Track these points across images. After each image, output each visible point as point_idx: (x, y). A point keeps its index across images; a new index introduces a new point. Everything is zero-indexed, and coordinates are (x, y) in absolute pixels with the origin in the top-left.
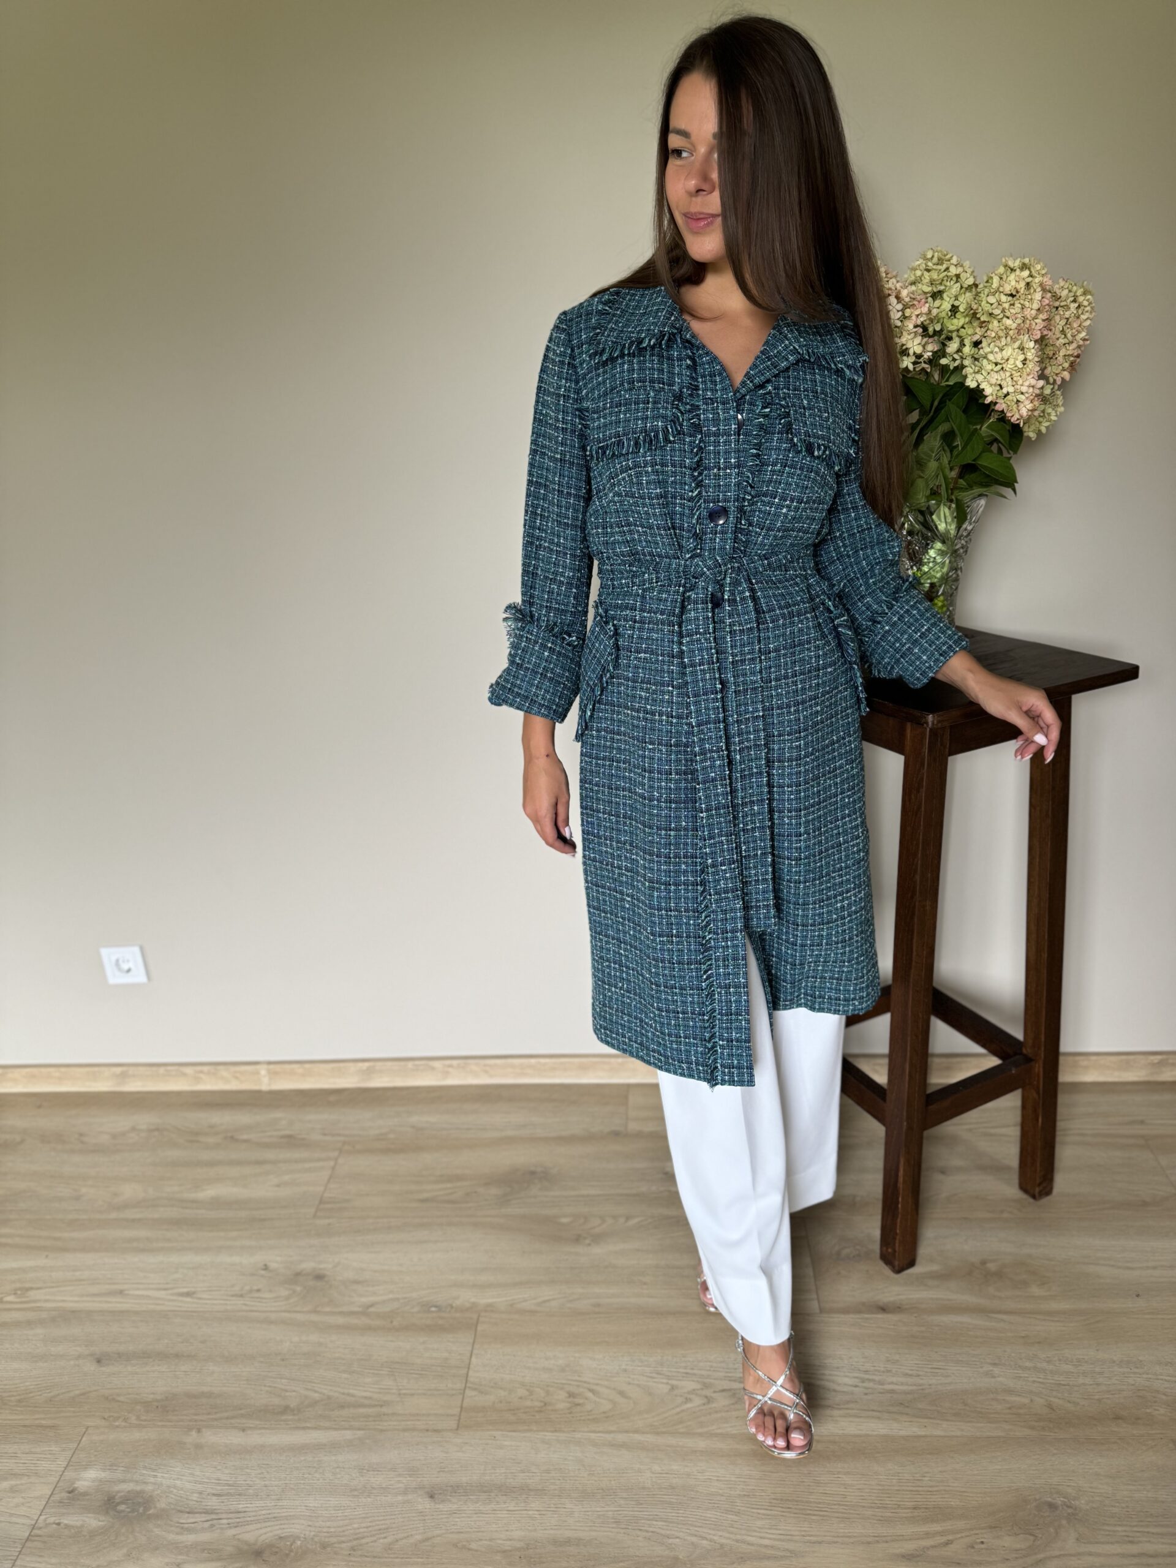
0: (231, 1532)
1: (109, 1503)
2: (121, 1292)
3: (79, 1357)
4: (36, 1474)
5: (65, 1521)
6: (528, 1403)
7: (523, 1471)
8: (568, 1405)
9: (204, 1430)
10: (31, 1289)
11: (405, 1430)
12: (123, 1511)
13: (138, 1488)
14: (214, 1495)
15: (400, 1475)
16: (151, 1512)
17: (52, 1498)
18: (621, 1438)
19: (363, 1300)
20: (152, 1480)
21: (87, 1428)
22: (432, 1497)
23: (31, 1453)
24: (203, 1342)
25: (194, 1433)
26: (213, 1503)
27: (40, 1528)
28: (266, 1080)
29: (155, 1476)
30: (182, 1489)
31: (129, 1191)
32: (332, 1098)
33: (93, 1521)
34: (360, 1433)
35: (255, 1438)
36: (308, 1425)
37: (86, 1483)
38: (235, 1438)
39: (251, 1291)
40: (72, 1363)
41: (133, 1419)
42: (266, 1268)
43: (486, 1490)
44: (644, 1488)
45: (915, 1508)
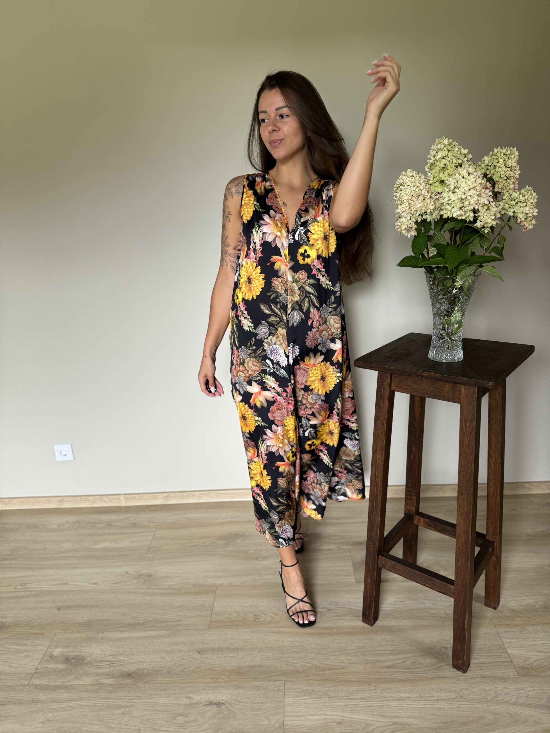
0: (118, 668)
1: (67, 660)
2: (66, 584)
3: (50, 608)
4: (36, 651)
5: (49, 666)
6: (238, 619)
7: (236, 643)
8: (254, 619)
9: (105, 632)
10: (28, 583)
11: (187, 630)
12: (72, 662)
13: (79, 654)
14: (110, 655)
15: (186, 646)
16: (85, 662)
17: (43, 659)
18: (275, 629)
19: (169, 584)
20: (84, 651)
21: (56, 633)
22: (199, 653)
23: (33, 643)
24: (102, 601)
25: (100, 634)
26: (110, 658)
27: (39, 670)
28: (123, 502)
29: (86, 650)
30: (97, 654)
31: (66, 546)
32: (152, 508)
33: (61, 666)
34: (169, 632)
35: (126, 635)
36: (148, 629)
37: (57, 653)
38: (118, 635)
39: (121, 582)
40: (47, 610)
41: (75, 630)
42: (127, 573)
43: (221, 650)
44: (285, 647)
45: (392, 650)
